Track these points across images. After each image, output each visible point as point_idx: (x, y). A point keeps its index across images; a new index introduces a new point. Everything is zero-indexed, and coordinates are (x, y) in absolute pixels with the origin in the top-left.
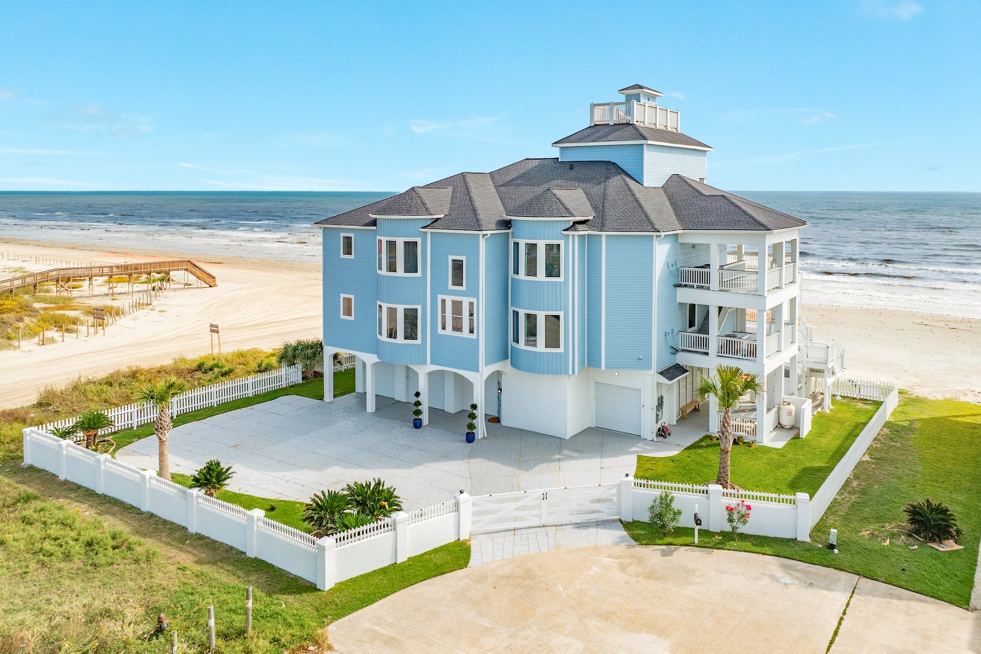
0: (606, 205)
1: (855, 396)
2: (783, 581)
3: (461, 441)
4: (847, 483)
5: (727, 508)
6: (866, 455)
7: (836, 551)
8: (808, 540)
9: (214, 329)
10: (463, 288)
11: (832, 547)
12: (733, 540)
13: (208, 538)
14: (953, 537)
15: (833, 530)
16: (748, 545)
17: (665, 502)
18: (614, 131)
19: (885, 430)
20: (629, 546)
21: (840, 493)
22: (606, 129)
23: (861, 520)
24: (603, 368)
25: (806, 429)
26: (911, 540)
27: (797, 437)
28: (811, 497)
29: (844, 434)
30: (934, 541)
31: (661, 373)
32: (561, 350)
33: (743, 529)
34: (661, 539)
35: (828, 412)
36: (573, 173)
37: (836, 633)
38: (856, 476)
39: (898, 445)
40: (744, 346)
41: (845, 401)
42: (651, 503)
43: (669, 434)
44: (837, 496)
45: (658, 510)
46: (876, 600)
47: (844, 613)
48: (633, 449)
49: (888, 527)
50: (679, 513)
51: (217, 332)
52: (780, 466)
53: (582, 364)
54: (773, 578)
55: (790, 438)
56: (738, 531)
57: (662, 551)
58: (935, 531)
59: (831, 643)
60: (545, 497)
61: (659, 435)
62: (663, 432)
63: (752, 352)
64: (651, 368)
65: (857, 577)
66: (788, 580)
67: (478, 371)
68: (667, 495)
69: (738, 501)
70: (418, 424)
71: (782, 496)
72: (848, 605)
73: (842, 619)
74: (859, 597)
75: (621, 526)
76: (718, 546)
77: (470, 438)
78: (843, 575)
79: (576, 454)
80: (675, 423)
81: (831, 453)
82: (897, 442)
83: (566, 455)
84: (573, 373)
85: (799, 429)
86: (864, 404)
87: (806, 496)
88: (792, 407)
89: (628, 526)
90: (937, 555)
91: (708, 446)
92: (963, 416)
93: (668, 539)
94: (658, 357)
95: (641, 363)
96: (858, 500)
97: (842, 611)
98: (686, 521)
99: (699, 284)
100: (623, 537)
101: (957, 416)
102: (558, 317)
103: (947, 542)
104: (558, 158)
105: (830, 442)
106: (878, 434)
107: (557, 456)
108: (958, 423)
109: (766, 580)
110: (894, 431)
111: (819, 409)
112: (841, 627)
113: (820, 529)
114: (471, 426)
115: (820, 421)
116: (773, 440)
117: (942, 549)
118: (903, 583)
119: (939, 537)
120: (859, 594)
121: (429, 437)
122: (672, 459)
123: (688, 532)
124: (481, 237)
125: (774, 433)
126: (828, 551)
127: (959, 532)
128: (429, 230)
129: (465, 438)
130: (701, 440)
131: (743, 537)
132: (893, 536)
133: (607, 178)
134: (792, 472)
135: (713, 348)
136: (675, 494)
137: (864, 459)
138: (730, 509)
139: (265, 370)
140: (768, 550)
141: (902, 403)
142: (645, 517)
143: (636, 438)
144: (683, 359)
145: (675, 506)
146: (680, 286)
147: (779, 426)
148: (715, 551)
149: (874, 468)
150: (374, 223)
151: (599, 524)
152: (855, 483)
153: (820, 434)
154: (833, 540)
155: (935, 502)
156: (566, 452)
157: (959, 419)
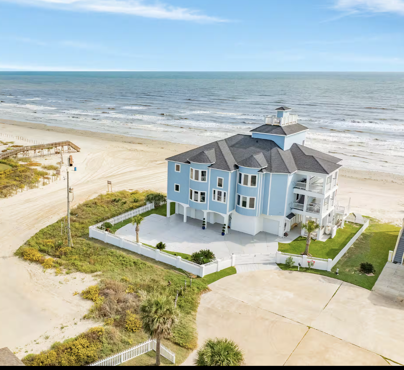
0: (272, 161)
1: (353, 222)
2: (322, 281)
3: (220, 235)
4: (345, 254)
5: (308, 262)
6: (353, 246)
7: (338, 274)
8: (330, 271)
9: (109, 183)
10: (222, 188)
11: (337, 273)
12: (309, 270)
13: (162, 262)
14: (372, 272)
15: (337, 269)
16: (313, 272)
17: (290, 259)
18: (274, 129)
19: (361, 236)
20: (280, 270)
21: (341, 258)
22: (271, 127)
23: (347, 266)
24: (268, 214)
25: (334, 235)
26: (360, 272)
27: (330, 238)
28: (333, 260)
29: (346, 237)
30: (367, 273)
31: (287, 217)
32: (254, 209)
33: (312, 267)
34: (289, 269)
35: (343, 228)
36: (258, 145)
37: (335, 294)
38: (348, 253)
39: (364, 242)
40: (316, 209)
41: (349, 224)
42: (286, 259)
43: (288, 235)
44: (341, 259)
45: (288, 261)
46: (347, 287)
47: (338, 290)
48: (276, 240)
49: (354, 268)
50: (294, 262)
51: (111, 184)
52: (324, 248)
53: (261, 213)
54: (320, 280)
55: (328, 238)
56: (310, 268)
57: (289, 272)
58: (368, 271)
59: (333, 296)
60: (255, 256)
61: (284, 235)
62: (286, 235)
63: (318, 211)
64: (283, 215)
65: (343, 281)
66: (324, 281)
67: (226, 214)
68: (291, 257)
69: (311, 260)
70: (204, 228)
71: (324, 259)
72: (339, 288)
73: (337, 291)
74: (342, 286)
75: (276, 264)
76: (305, 271)
77: (223, 234)
78: (339, 280)
79: (258, 241)
80: (289, 231)
81: (341, 244)
82: (364, 241)
83: (255, 242)
84: (258, 216)
85: (331, 234)
86: (356, 225)
87: (331, 260)
88: (330, 228)
89: (278, 265)
90: (366, 277)
91: (301, 240)
92: (391, 232)
93: (290, 269)
94: (286, 212)
95: (281, 214)
96: (347, 260)
97: (337, 289)
98: (296, 264)
99: (302, 188)
100: (277, 268)
101: (388, 232)
102: (254, 199)
103: (371, 274)
104: (251, 136)
105: (341, 240)
106: (358, 238)
107: (252, 242)
108: (388, 234)
109: (318, 281)
110: (365, 236)
111: (339, 227)
112: (336, 293)
113: (334, 268)
114: (224, 231)
115: (339, 232)
116: (322, 239)
117: (368, 275)
118: (355, 283)
119: (368, 272)
120: (342, 285)
121: (208, 232)
122: (289, 244)
123: (297, 267)
124: (230, 173)
125: (323, 236)
126: (336, 274)
127: (374, 271)
128: (210, 168)
129: (221, 234)
130: (298, 238)
131: (312, 269)
132: (355, 271)
133: (271, 148)
134: (328, 250)
135: (305, 208)
136: (293, 257)
137: (352, 247)
138: (309, 262)
139: (137, 202)
140: (319, 273)
141: (370, 226)
142: (284, 263)
143: (277, 236)
144: (294, 211)
145: (293, 260)
146: (295, 188)
147: (325, 234)
148: (304, 273)
149: (354, 250)
150: (189, 163)
151: (270, 264)
152: (347, 255)
153: (338, 237)
154: (337, 271)
155: (369, 263)
156: (255, 240)
157: (388, 233)
